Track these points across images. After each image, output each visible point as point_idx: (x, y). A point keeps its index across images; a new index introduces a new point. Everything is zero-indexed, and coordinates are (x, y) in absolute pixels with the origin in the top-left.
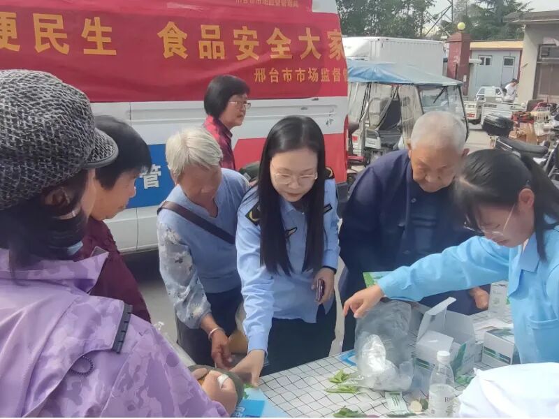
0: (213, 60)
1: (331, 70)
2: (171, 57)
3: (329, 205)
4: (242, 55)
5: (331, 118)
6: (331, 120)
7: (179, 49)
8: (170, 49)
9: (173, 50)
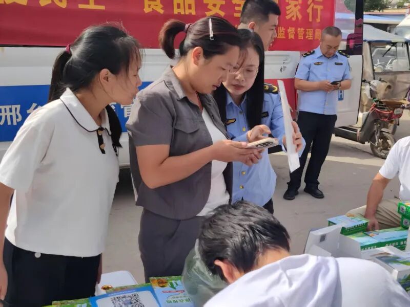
0: (185, 15)
1: (287, 28)
2: (151, 12)
3: (267, 113)
4: (211, 12)
5: (285, 66)
6: (285, 67)
7: (157, 5)
8: (149, 6)
9: (152, 7)
